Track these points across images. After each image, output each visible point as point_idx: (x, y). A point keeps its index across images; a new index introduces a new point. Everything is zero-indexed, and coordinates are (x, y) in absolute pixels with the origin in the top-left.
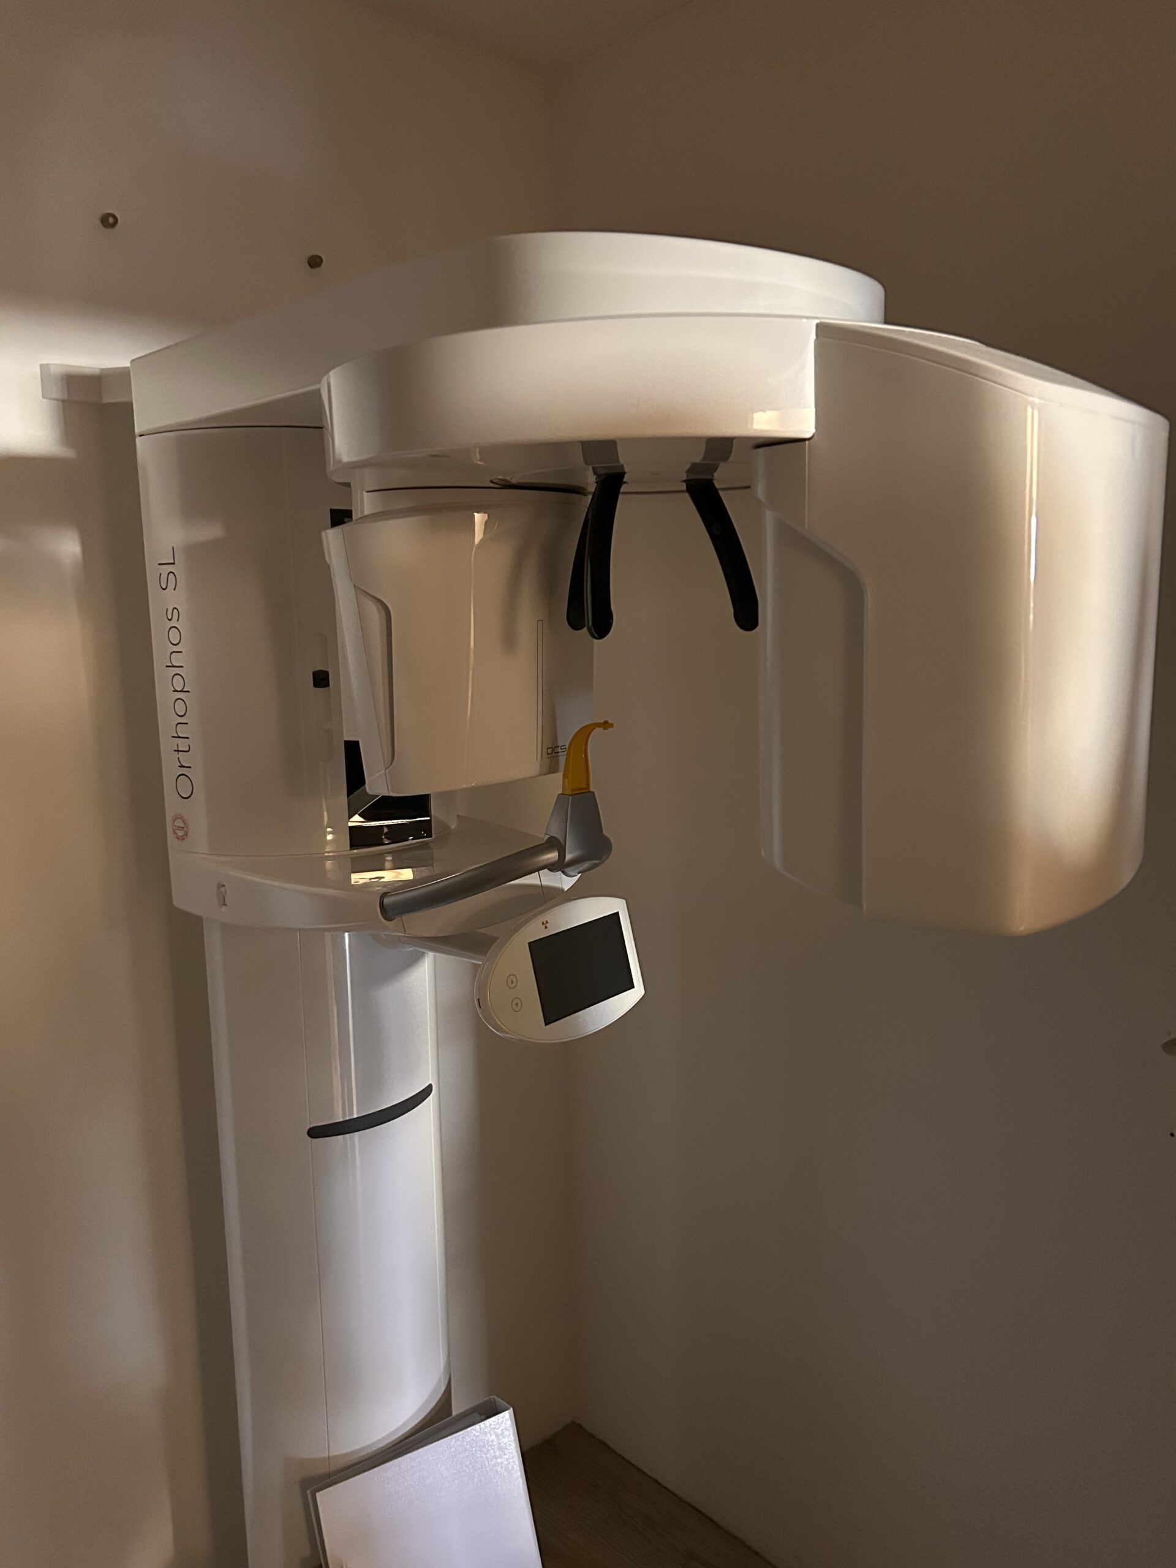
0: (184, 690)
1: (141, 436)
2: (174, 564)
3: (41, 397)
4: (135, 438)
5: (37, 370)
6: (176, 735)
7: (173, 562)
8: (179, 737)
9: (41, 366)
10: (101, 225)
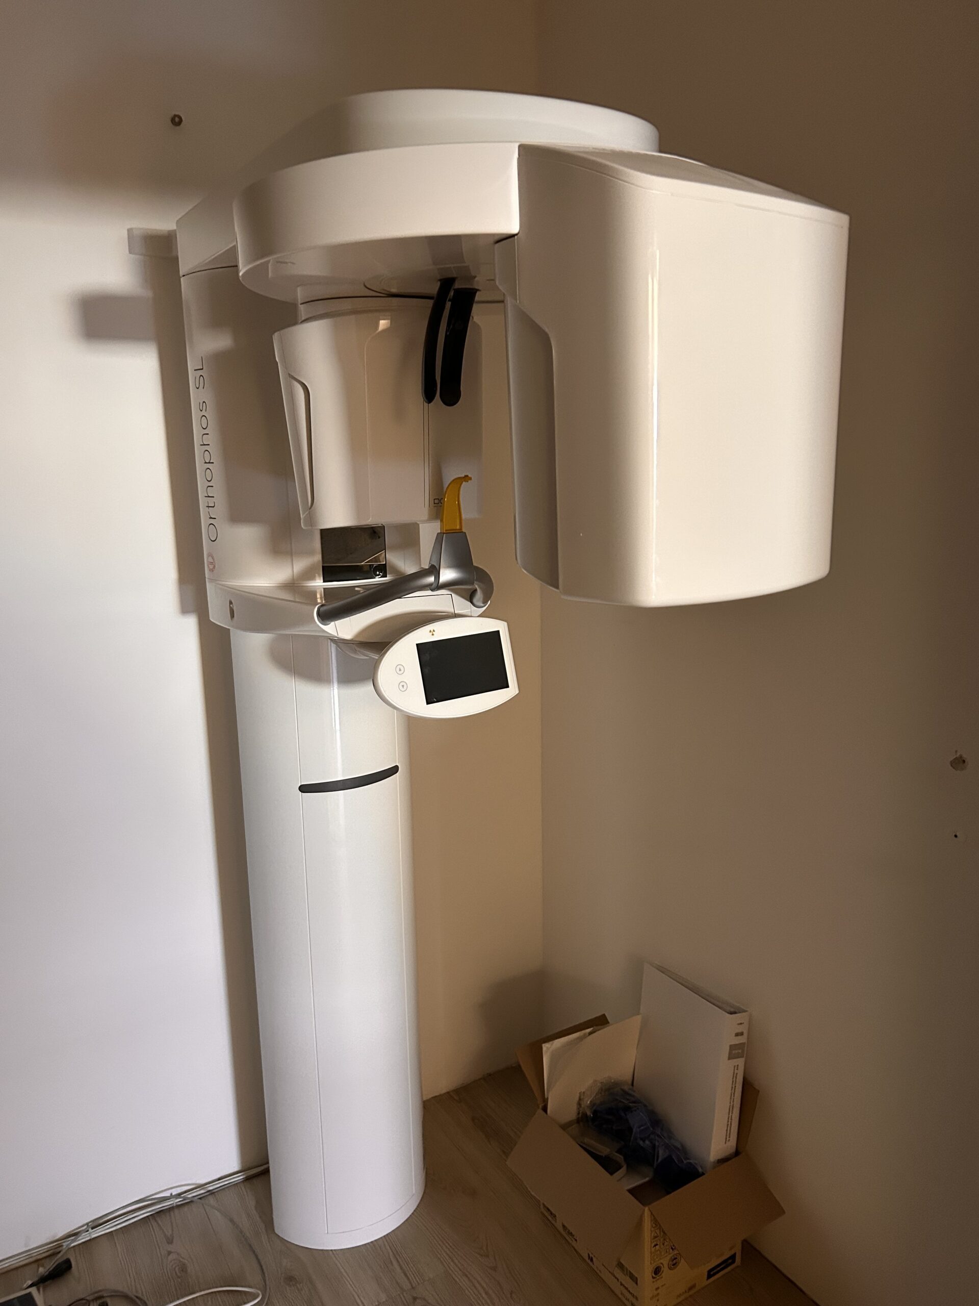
0: (211, 461)
1: (184, 276)
2: (202, 369)
3: (128, 252)
4: (180, 278)
5: (125, 234)
6: (207, 495)
7: (202, 368)
8: (209, 497)
9: (128, 230)
10: (170, 122)
